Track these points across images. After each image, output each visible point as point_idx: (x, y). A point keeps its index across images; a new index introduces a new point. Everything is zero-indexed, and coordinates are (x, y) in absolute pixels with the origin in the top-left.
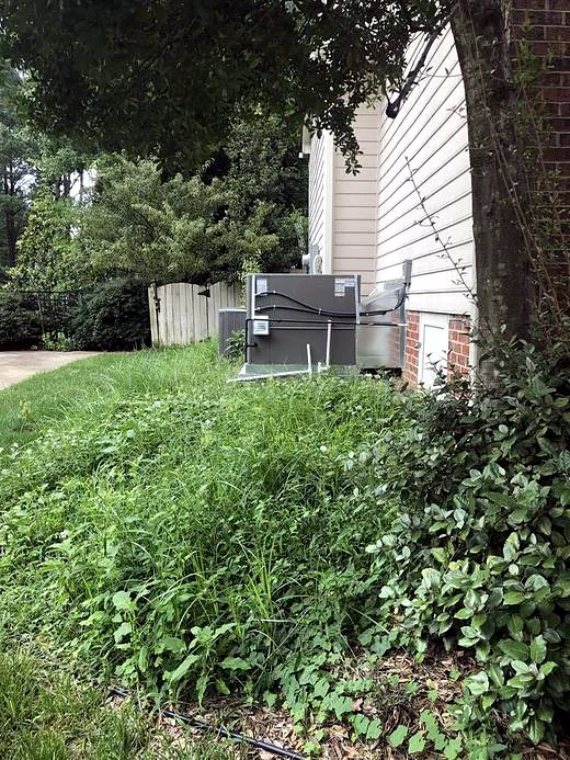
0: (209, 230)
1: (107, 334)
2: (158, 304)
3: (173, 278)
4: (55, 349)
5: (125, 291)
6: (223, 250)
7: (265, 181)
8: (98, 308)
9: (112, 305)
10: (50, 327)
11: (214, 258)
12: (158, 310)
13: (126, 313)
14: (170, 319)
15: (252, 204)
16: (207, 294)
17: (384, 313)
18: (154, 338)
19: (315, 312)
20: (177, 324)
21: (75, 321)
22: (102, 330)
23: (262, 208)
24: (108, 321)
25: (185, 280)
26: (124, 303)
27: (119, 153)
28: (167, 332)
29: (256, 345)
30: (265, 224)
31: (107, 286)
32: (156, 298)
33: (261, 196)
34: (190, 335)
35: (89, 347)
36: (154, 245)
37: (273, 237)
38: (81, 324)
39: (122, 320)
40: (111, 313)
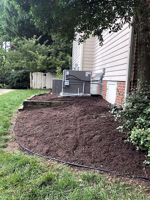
0: (48, 59)
1: (18, 85)
2: (32, 77)
3: (37, 71)
4: (4, 88)
5: (23, 74)
6: (51, 64)
7: (62, 47)
8: (16, 78)
9: (20, 77)
10: (2, 82)
11: (48, 66)
12: (32, 79)
13: (23, 79)
14: (35, 81)
15: (58, 53)
16: (45, 75)
17: (97, 81)
18: (31, 86)
19: (80, 80)
20: (37, 83)
21: (9, 81)
22: (17, 84)
23: (61, 54)
24: (18, 81)
25: (40, 71)
26: (23, 77)
27: (24, 37)
28: (34, 85)
29: (65, 88)
30: (62, 58)
31: (18, 72)
32: (32, 76)
33: (61, 50)
34: (40, 86)
35: (13, 88)
36: (33, 62)
37: (64, 61)
38: (11, 82)
39: (22, 81)
40: (19, 79)
